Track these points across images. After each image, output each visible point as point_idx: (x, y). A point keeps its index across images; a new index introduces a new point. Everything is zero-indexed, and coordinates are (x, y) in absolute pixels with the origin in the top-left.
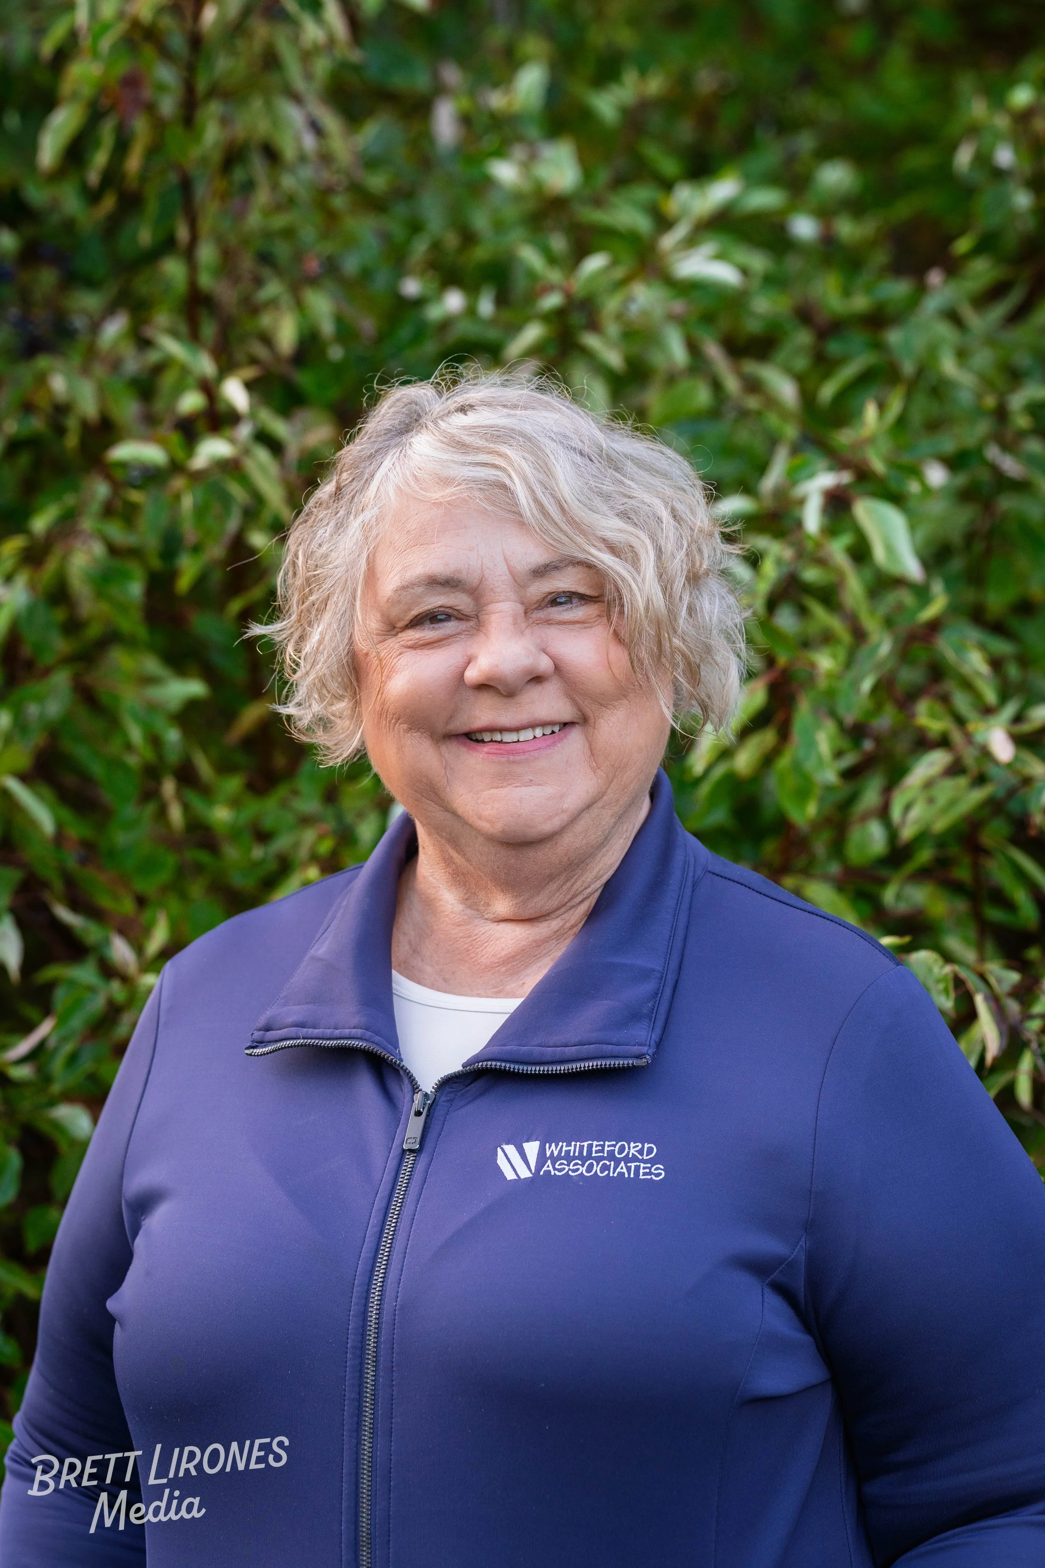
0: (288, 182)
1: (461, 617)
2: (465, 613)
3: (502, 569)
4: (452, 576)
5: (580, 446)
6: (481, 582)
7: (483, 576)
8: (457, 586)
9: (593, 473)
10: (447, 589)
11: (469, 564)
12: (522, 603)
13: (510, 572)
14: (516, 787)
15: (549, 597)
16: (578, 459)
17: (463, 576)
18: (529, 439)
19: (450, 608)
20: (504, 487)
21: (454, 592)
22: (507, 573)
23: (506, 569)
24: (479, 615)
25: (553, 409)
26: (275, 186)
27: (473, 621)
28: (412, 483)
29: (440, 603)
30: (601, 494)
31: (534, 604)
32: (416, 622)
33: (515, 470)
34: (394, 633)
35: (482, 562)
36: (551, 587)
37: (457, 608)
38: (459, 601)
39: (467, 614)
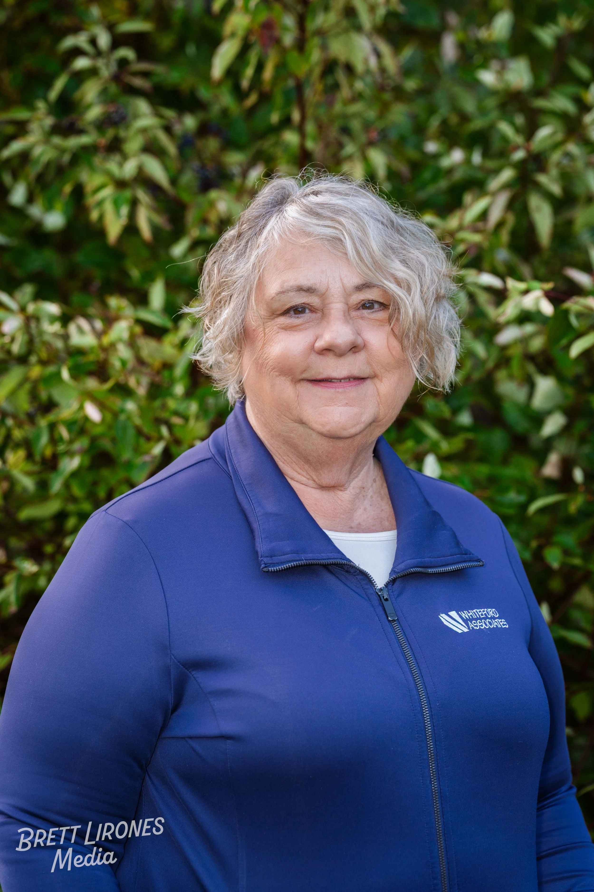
0: (359, 85)
1: (313, 310)
2: (315, 308)
3: (338, 284)
4: (311, 286)
5: (381, 218)
6: (327, 290)
7: (329, 287)
8: (313, 292)
9: (389, 236)
10: (307, 294)
11: (321, 280)
12: (347, 304)
13: (343, 286)
14: (339, 406)
15: (363, 302)
16: (381, 226)
17: (317, 286)
18: (355, 214)
19: (308, 304)
20: (340, 240)
21: (311, 296)
22: (342, 287)
23: (341, 285)
24: (324, 309)
25: (368, 197)
26: (351, 86)
27: (319, 313)
28: (288, 233)
29: (303, 302)
30: (392, 248)
31: (354, 305)
32: (286, 312)
33: (346, 231)
34: (272, 317)
35: (328, 280)
36: (365, 297)
37: (312, 304)
38: (314, 300)
39: (316, 308)
